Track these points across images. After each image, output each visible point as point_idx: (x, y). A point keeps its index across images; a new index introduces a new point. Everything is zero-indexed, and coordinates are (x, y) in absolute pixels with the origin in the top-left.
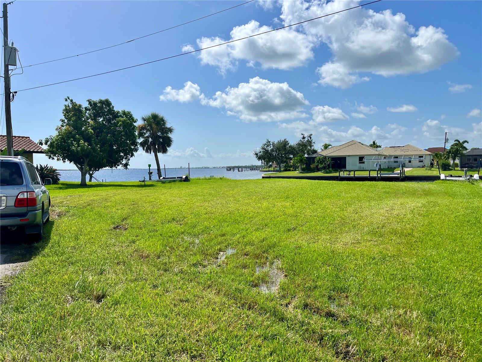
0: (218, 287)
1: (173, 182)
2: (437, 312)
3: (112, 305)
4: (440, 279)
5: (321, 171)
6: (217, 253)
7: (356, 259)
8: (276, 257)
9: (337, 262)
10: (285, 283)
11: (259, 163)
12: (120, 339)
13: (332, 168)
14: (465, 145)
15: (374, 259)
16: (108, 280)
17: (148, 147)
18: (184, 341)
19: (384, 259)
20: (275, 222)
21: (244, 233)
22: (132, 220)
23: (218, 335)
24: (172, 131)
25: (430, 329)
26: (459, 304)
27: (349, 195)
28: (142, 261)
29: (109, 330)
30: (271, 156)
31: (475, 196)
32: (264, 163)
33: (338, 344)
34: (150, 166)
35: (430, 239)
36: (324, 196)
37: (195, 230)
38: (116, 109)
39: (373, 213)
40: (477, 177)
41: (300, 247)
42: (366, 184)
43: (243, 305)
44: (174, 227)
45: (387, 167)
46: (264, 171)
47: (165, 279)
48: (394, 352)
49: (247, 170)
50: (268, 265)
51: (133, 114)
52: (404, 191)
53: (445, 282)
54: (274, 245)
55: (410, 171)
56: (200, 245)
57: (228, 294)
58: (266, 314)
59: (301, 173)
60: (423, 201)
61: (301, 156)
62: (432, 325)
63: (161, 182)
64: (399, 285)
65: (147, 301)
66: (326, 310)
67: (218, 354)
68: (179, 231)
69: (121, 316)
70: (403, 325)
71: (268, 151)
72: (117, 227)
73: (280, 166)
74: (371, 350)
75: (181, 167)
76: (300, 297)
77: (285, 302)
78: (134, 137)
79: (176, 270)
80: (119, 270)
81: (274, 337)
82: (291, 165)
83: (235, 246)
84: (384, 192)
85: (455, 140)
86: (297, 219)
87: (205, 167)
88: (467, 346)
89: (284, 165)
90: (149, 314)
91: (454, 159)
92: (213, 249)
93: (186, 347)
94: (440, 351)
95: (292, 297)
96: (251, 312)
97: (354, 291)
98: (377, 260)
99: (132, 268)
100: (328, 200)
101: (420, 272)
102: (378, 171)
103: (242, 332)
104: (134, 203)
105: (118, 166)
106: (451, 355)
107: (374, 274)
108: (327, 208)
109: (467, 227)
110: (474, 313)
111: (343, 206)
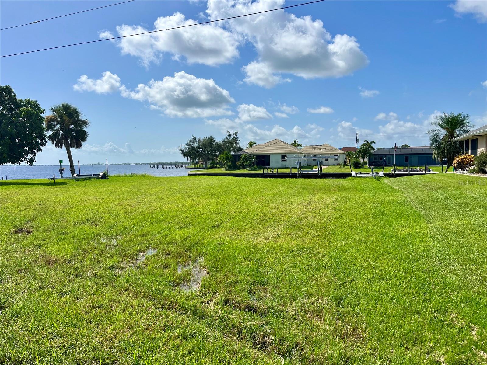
0: (136, 289)
1: (89, 179)
2: (345, 297)
3: (12, 317)
4: (348, 267)
5: (246, 168)
6: (137, 254)
7: (275, 253)
8: (199, 254)
9: (258, 257)
10: (207, 281)
11: (185, 160)
12: (21, 353)
13: (257, 165)
14: (373, 145)
15: (292, 251)
16: (7, 290)
17: (57, 141)
18: (96, 350)
19: (300, 252)
20: (199, 220)
21: (167, 232)
22: (38, 223)
23: (135, 339)
24: (87, 124)
25: (338, 313)
26: (363, 289)
27: (272, 191)
28: (49, 267)
29: (8, 345)
30: (197, 152)
31: (379, 191)
32: (190, 160)
33: (256, 335)
34: (61, 162)
35: (341, 231)
36: (248, 193)
37: (113, 231)
38: (18, 97)
39: (293, 208)
40: (382, 174)
41: (223, 244)
42: (287, 180)
43: (163, 306)
44: (89, 228)
45: (307, 165)
46: (190, 168)
47: (76, 285)
48: (306, 338)
49: (173, 167)
50: (191, 264)
51: (39, 104)
52: (321, 187)
53: (352, 269)
54: (197, 243)
55: (326, 168)
56: (118, 246)
57: (147, 295)
58: (186, 313)
59: (227, 170)
60: (336, 196)
61: (227, 154)
62: (340, 310)
63: (74, 179)
64: (313, 275)
65: (54, 310)
66: (246, 304)
67: (134, 359)
68: (94, 232)
69: (23, 328)
70: (315, 311)
71: (194, 147)
72: (20, 230)
73: (206, 163)
74: (285, 338)
75: (99, 164)
76: (221, 293)
77: (205, 300)
78: (42, 129)
79: (89, 274)
80: (20, 278)
81: (193, 336)
82: (217, 162)
83: (156, 245)
84: (303, 188)
85: (364, 140)
86: (222, 216)
87: (126, 163)
88: (369, 327)
89: (211, 162)
90: (55, 324)
91: (363, 158)
92: (132, 251)
93: (97, 356)
94: (347, 333)
95: (214, 294)
96: (170, 312)
97: (273, 283)
98: (294, 253)
99: (36, 276)
100: (251, 197)
101: (332, 262)
102: (298, 168)
103: (161, 334)
104: (41, 203)
105: (21, 162)
106: (356, 336)
107: (291, 266)
108: (251, 205)
109: (372, 219)
110: (375, 296)
111: (265, 202)
